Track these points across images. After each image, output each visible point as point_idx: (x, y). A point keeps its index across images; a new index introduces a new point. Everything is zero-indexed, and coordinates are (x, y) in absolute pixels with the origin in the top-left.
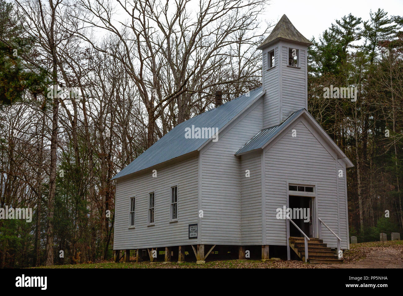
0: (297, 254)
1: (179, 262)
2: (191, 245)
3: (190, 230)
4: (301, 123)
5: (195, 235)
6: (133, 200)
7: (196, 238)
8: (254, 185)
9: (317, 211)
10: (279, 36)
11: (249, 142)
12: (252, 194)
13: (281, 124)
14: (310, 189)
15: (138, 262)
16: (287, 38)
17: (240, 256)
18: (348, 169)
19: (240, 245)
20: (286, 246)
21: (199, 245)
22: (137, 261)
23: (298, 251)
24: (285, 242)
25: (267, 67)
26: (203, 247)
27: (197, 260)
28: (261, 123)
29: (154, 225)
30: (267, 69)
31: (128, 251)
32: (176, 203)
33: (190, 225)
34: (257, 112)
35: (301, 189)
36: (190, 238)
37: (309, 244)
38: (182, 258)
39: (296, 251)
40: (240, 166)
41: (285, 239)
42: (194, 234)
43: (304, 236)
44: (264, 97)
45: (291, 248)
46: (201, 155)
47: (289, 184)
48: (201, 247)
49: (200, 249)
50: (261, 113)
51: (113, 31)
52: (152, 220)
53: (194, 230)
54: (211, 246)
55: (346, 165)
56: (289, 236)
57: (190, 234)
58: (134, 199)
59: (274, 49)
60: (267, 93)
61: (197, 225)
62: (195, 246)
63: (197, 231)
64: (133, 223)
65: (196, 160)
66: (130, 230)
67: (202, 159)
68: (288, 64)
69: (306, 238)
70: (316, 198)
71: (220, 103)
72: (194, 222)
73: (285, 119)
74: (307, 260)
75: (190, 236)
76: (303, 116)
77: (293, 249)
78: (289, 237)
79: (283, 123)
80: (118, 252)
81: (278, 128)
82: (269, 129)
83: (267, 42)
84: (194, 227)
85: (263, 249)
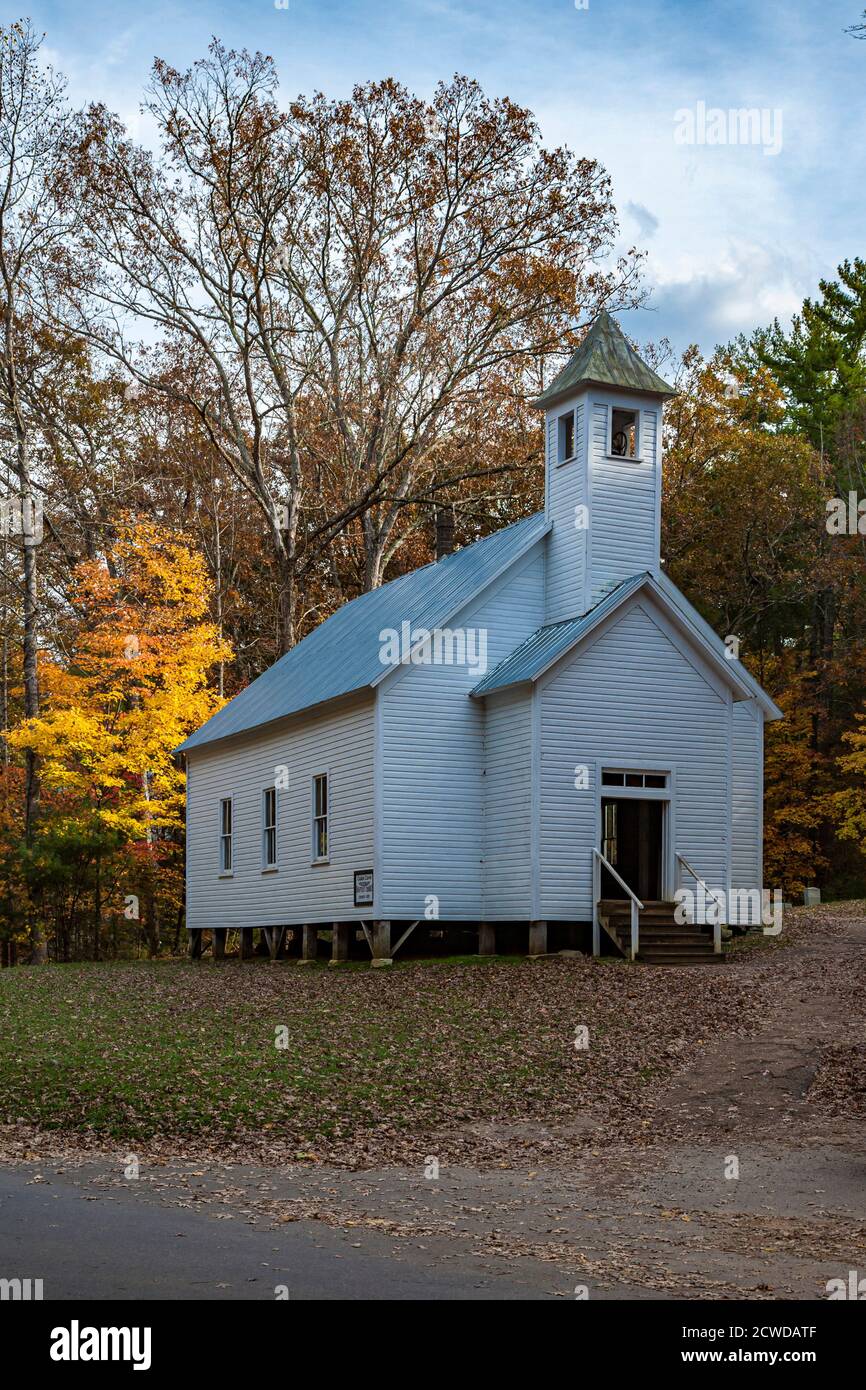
0: (615, 941)
1: (333, 961)
2: (359, 922)
3: (357, 885)
4: (638, 611)
5: (368, 896)
6: (227, 805)
7: (370, 904)
8: (514, 773)
9: (673, 836)
10: (585, 376)
11: (507, 660)
12: (509, 795)
13: (587, 614)
14: (657, 781)
15: (243, 959)
16: (608, 380)
17: (481, 947)
18: (767, 725)
19: (482, 919)
20: (590, 924)
21: (378, 922)
22: (240, 957)
23: (618, 935)
24: (589, 911)
25: (556, 458)
26: (388, 927)
27: (372, 958)
28: (539, 610)
29: (276, 871)
30: (556, 464)
31: (220, 933)
32: (325, 818)
33: (356, 874)
34: (529, 581)
35: (634, 780)
36: (357, 905)
37: (640, 917)
38: (339, 952)
39: (612, 934)
40: (483, 722)
41: (588, 904)
42: (366, 893)
43: (630, 898)
44: (548, 537)
45: (601, 929)
46: (381, 698)
47: (603, 768)
48: (383, 927)
49: (379, 931)
50: (542, 583)
51: (189, 331)
52: (271, 858)
53: (366, 884)
54: (407, 924)
55: (765, 713)
56: (597, 899)
57: (358, 894)
58: (230, 802)
59: (572, 411)
60: (556, 530)
61: (371, 872)
62: (370, 924)
63: (371, 889)
64: (227, 866)
65: (368, 709)
66: (222, 881)
67: (382, 705)
68: (609, 453)
69: (636, 903)
70: (672, 804)
71: (448, 549)
72: (363, 866)
73: (598, 601)
74: (636, 955)
75: (358, 901)
76: (646, 592)
77: (606, 929)
78: (599, 901)
79: (591, 611)
80: (197, 933)
81: (579, 624)
82: (558, 625)
83: (556, 389)
84: (365, 878)
85: (531, 931)
